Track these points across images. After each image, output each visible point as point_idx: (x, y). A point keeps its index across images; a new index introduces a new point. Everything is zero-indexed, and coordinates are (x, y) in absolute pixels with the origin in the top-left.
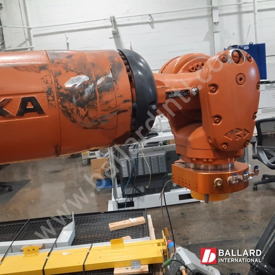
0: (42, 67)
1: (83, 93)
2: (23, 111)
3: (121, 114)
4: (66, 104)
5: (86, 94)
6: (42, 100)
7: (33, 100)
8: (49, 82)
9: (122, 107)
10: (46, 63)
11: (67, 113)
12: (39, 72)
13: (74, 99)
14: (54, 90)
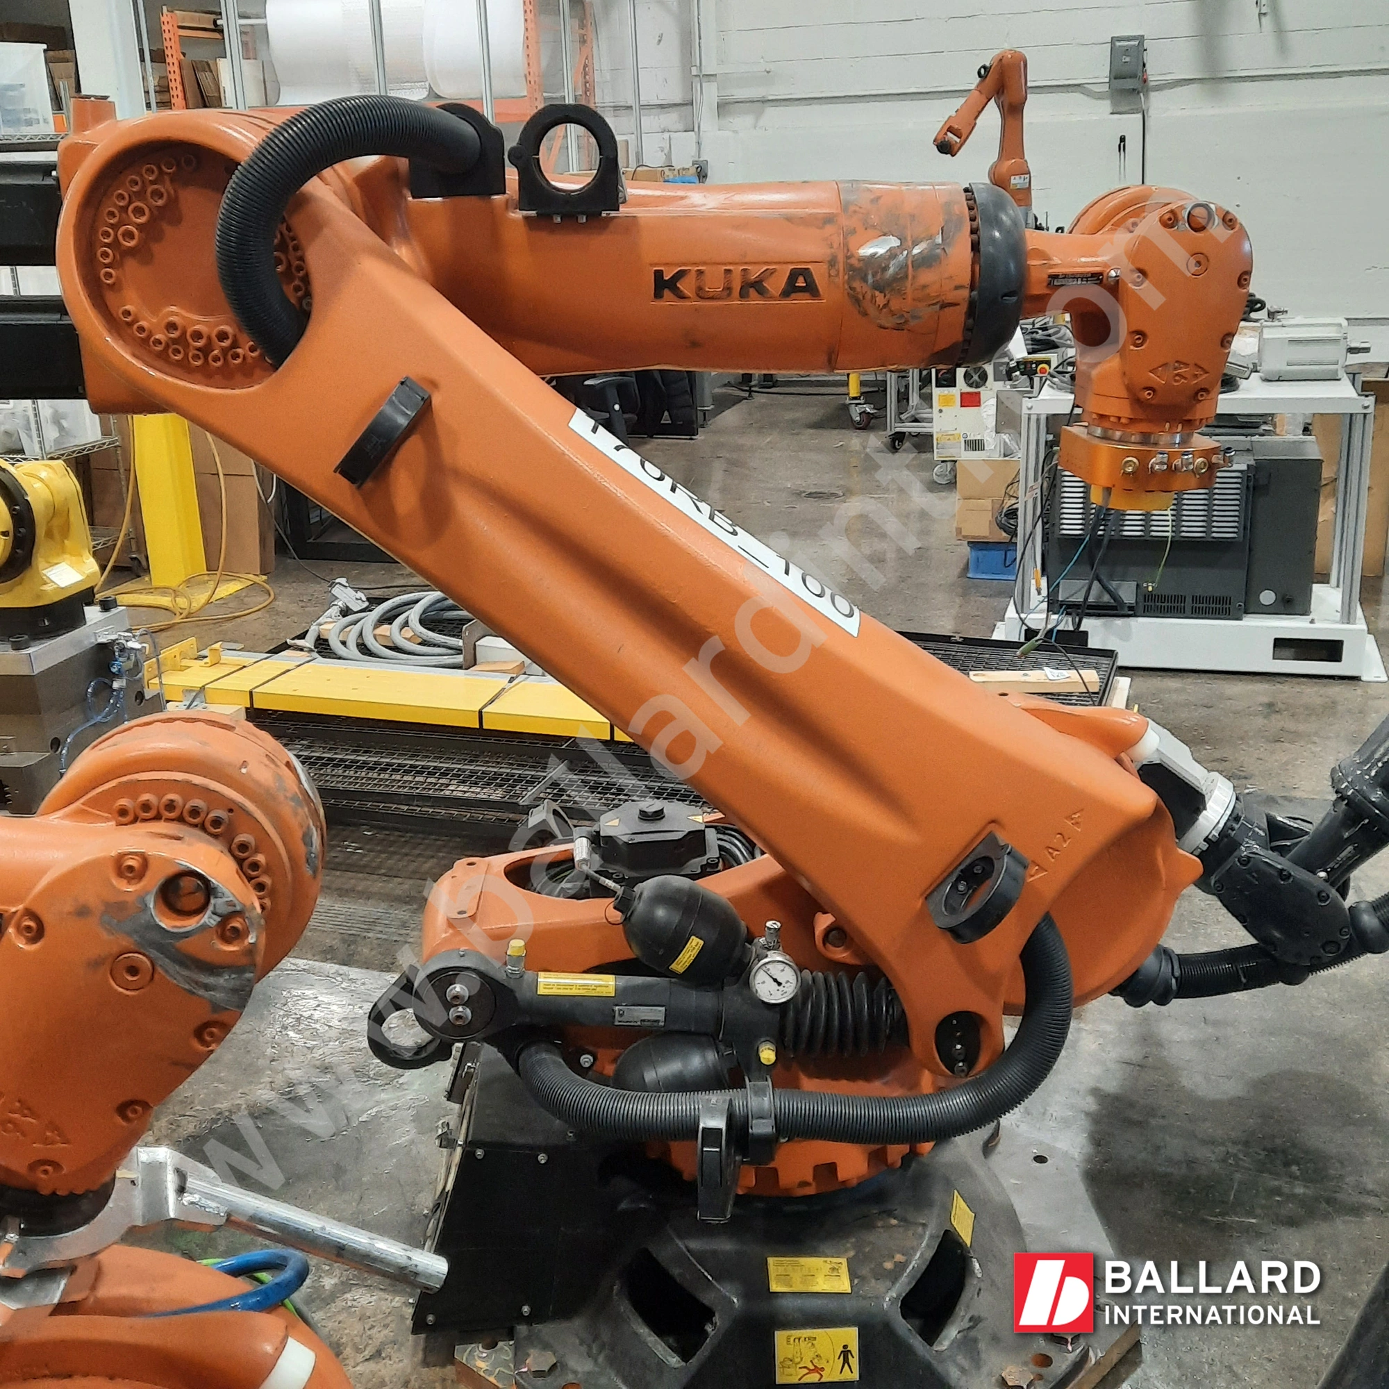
0: (829, 220)
1: (886, 268)
2: (791, 289)
3: (947, 310)
4: (857, 284)
5: (891, 270)
6: (819, 275)
7: (805, 273)
8: (835, 245)
9: (952, 296)
10: (834, 211)
11: (856, 300)
12: (821, 228)
13: (870, 277)
14: (841, 258)
